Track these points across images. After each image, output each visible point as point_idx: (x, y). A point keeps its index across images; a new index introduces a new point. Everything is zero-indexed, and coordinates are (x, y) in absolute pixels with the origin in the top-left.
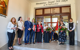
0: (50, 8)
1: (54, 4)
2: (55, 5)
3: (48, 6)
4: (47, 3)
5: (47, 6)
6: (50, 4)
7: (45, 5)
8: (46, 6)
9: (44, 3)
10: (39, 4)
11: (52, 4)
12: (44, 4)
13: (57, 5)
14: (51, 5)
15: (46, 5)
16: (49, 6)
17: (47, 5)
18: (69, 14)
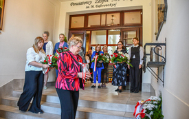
0: (101, 13)
1: (107, 6)
2: (110, 7)
3: (95, 8)
4: (93, 4)
5: (93, 9)
6: (99, 4)
7: (88, 7)
8: (90, 10)
9: (87, 3)
10: (76, 4)
11: (104, 6)
12: (88, 5)
13: (113, 7)
14: (101, 8)
15: (90, 6)
16: (98, 8)
17: (93, 7)
18: (139, 28)
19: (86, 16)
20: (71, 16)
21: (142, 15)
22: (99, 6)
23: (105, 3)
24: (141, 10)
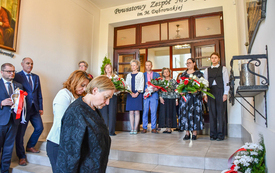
0: (160, 22)
1: (168, 10)
2: (173, 12)
3: (151, 15)
4: (148, 8)
5: (147, 16)
6: (157, 8)
7: (141, 14)
8: (144, 17)
9: (139, 8)
10: (123, 11)
11: (164, 10)
12: (140, 11)
13: (178, 11)
14: (159, 14)
15: (143, 12)
16: (155, 15)
17: (147, 13)
19: (138, 27)
20: (116, 29)
21: (222, 21)
22: (156, 12)
23: (165, 7)
24: (221, 14)
